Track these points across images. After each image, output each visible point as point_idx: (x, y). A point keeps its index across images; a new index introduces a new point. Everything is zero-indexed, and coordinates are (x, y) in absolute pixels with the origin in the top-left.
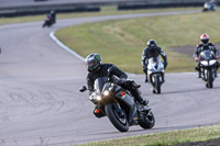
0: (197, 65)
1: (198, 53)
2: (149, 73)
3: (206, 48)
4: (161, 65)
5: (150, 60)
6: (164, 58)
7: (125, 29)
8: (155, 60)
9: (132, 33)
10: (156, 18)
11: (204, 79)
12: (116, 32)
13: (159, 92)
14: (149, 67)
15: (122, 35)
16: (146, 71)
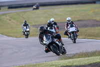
9: (14, 19)
10: (25, 12)
12: (7, 19)
15: (10, 20)
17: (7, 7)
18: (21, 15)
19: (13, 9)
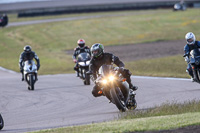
0: (75, 65)
1: (76, 55)
2: (25, 73)
3: (82, 51)
4: (35, 67)
5: (26, 62)
6: (38, 61)
7: (24, 35)
8: (30, 63)
9: (31, 38)
11: (82, 77)
12: (16, 37)
13: (33, 89)
14: (25, 68)
15: (22, 40)
16: (22, 71)
17: (16, 15)
18: (44, 30)
19: (29, 19)
